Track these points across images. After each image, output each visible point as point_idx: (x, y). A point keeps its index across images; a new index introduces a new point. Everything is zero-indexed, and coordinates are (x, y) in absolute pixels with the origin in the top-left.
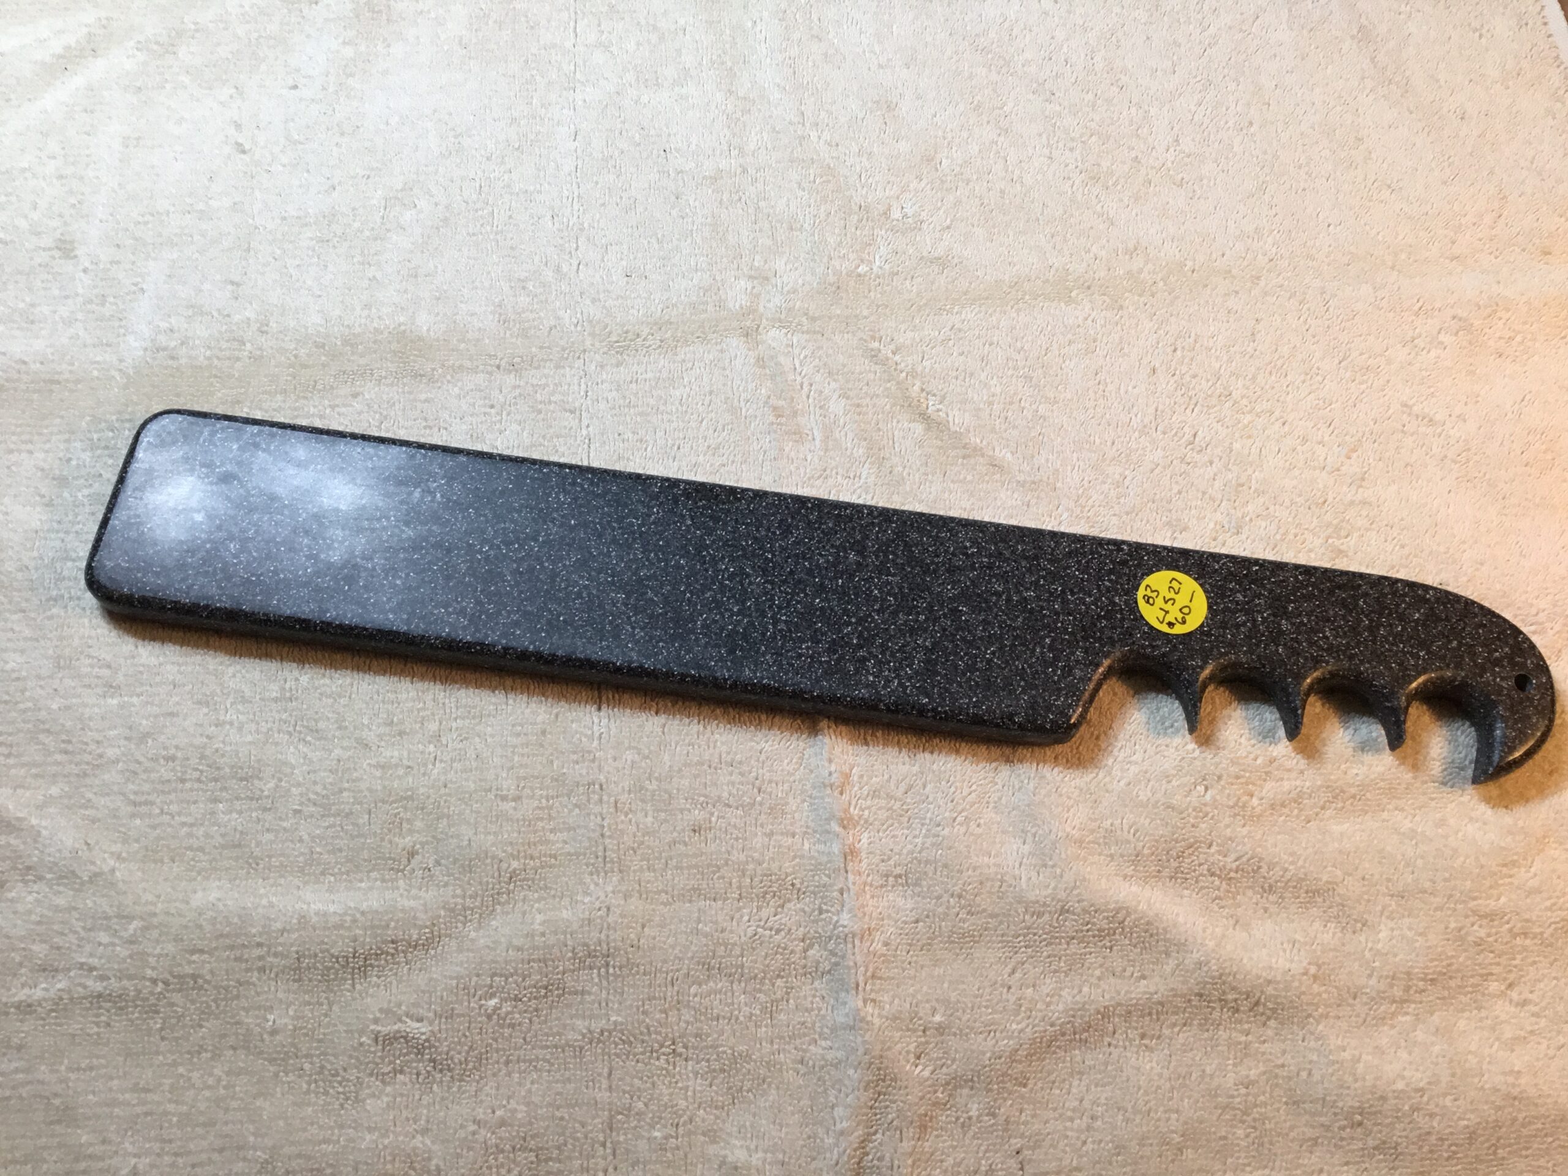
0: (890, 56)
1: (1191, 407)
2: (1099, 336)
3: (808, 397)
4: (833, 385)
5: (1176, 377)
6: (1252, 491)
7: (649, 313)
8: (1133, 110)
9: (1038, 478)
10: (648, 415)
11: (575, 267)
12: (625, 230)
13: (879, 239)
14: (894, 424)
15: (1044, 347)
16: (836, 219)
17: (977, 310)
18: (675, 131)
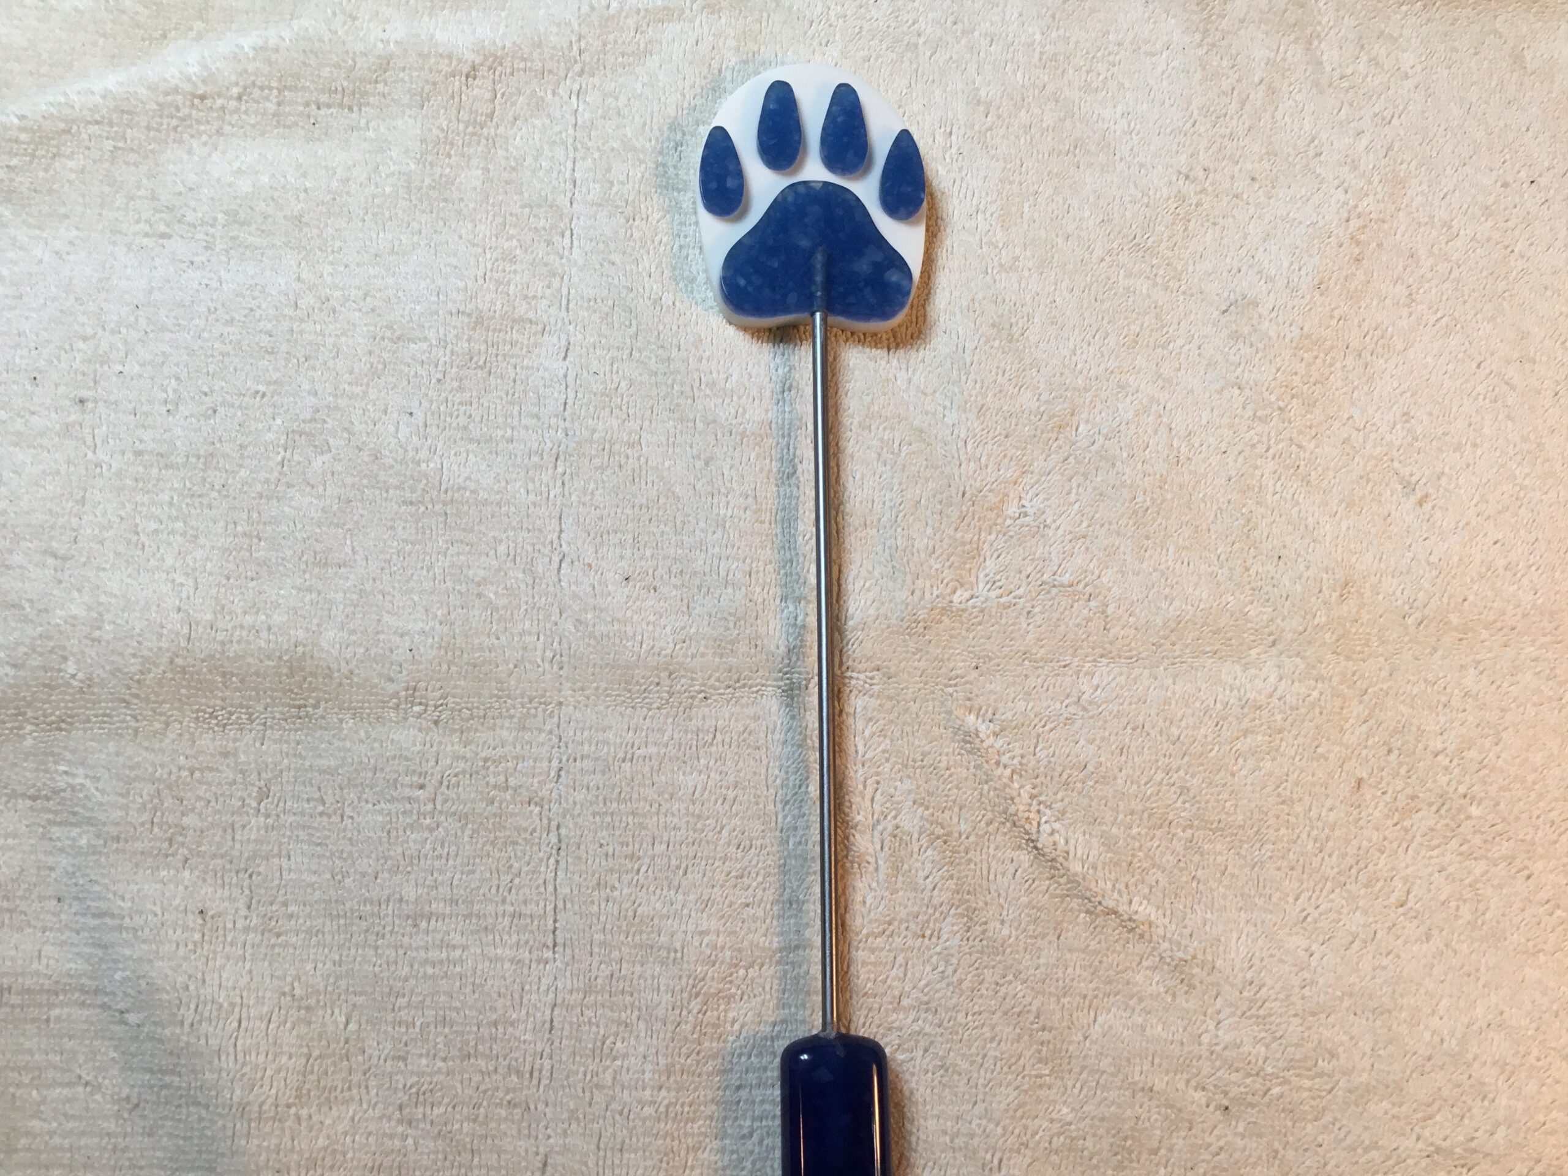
0: (1017, 251)
1: (1405, 845)
2: (1287, 724)
3: (872, 800)
4: (907, 785)
5: (1387, 797)
6: (1480, 985)
7: (656, 650)
8: (1350, 361)
9: (1191, 950)
10: (644, 816)
11: (555, 565)
12: (629, 511)
13: (986, 547)
14: (991, 851)
15: (1209, 739)
16: (929, 513)
17: (1117, 670)
18: (707, 353)
